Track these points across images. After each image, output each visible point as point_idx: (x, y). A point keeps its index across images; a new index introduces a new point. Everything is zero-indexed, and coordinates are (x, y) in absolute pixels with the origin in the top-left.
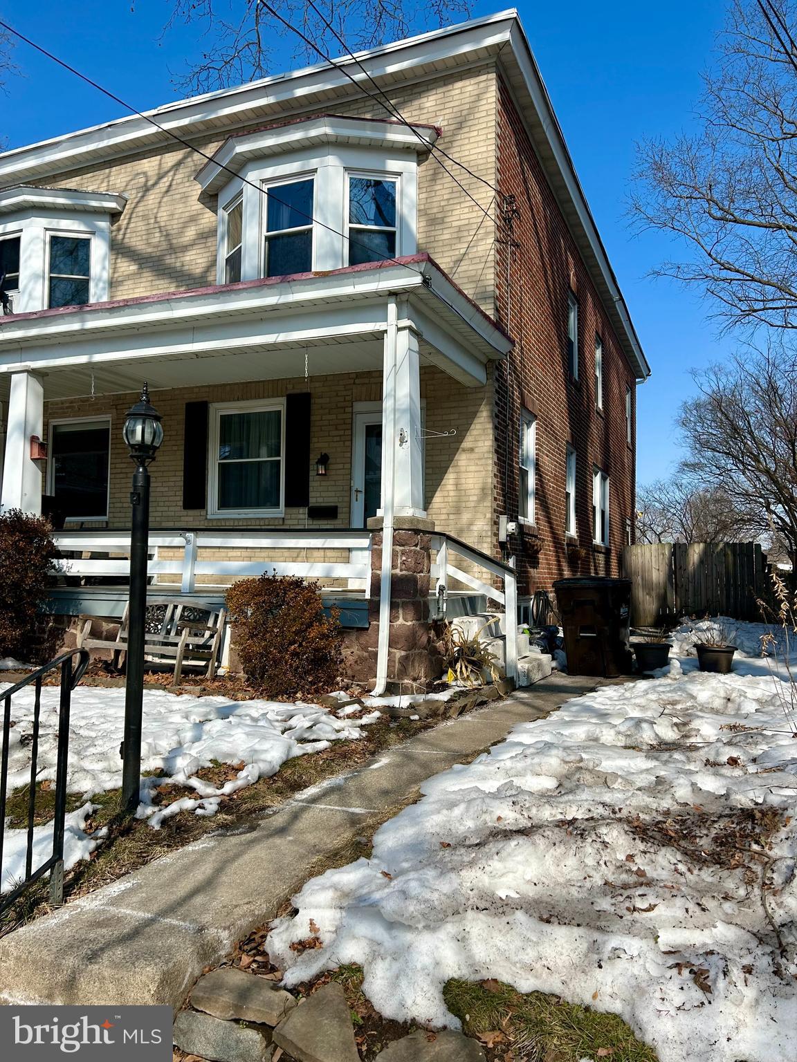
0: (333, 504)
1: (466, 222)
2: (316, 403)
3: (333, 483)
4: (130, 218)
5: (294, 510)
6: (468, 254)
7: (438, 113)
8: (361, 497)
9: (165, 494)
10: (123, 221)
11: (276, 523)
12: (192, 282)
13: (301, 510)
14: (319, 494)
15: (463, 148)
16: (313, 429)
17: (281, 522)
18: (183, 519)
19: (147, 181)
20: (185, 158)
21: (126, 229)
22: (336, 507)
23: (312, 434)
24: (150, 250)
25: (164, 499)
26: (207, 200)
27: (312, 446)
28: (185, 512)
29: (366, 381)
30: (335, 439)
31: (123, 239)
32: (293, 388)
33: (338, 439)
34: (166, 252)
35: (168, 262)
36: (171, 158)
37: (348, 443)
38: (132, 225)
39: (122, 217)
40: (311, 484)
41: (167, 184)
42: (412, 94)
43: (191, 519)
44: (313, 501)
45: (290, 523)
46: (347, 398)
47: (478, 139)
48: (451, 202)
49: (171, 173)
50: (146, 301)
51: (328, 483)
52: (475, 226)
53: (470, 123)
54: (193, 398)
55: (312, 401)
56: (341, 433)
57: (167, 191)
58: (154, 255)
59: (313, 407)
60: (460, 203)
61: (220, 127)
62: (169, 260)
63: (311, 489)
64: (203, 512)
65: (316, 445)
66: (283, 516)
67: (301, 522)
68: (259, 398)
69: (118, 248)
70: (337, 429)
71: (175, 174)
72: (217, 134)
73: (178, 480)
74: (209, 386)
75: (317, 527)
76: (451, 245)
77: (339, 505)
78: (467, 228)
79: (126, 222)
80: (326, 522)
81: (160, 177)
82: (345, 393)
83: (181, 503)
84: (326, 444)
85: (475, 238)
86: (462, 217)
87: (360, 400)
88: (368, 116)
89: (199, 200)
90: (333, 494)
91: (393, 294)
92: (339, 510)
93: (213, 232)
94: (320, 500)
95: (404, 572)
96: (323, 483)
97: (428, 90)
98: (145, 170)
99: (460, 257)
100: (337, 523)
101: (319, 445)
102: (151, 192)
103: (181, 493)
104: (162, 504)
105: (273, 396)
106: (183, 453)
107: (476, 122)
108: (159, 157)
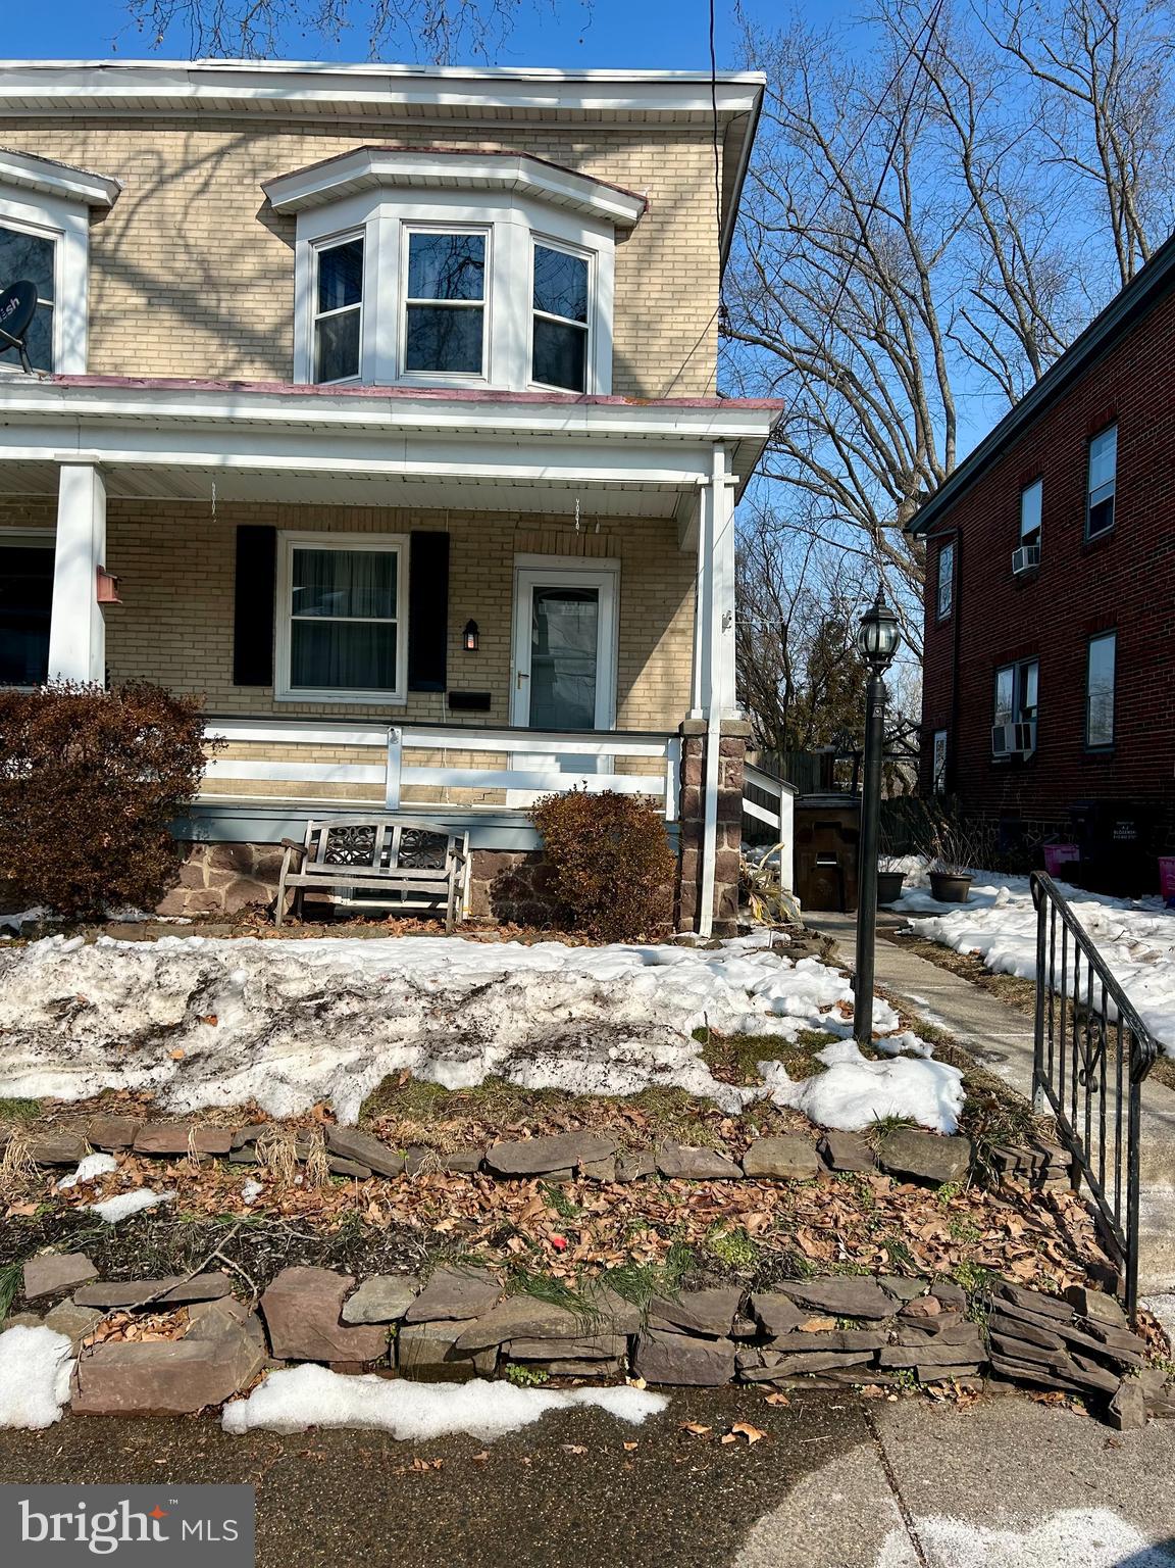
0: (484, 691)
1: (680, 334)
2: (456, 550)
3: (484, 662)
4: (129, 220)
5: (423, 696)
6: (682, 377)
7: (644, 180)
8: (526, 684)
9: (198, 660)
10: (114, 220)
11: (395, 712)
12: (247, 342)
13: (434, 697)
14: (461, 675)
15: (678, 235)
16: (452, 584)
17: (402, 713)
18: (231, 699)
19: (161, 167)
20: (232, 146)
21: (122, 236)
22: (489, 695)
23: (451, 592)
24: (170, 278)
25: (198, 668)
26: (275, 221)
27: (450, 608)
28: (236, 690)
29: (536, 526)
30: (488, 601)
31: (116, 250)
32: (422, 523)
33: (492, 601)
34: (198, 288)
35: (204, 303)
36: (208, 141)
37: (505, 609)
38: (132, 232)
39: (111, 215)
40: (449, 661)
41: (201, 180)
42: (606, 144)
43: (248, 700)
44: (451, 685)
45: (414, 714)
46: (505, 546)
47: (698, 227)
48: (661, 303)
49: (208, 165)
50: (351, 393)
51: (475, 662)
52: (692, 342)
53: (689, 204)
54: (250, 519)
55: (452, 545)
56: (498, 593)
57: (201, 191)
58: (175, 287)
59: (453, 553)
60: (673, 307)
61: (299, 114)
62: (207, 300)
63: (449, 668)
64: (267, 691)
65: (457, 607)
66: (403, 702)
67: (433, 713)
68: (365, 530)
69: (102, 261)
70: (489, 588)
71: (214, 168)
72: (290, 123)
73: (224, 640)
74: (279, 505)
75: (459, 722)
76: (660, 361)
77: (492, 692)
78: (681, 342)
79: (121, 224)
80: (472, 715)
81: (187, 167)
82: (502, 539)
83: (229, 676)
84: (473, 608)
85: (692, 358)
86: (675, 326)
87: (527, 552)
88: (544, 157)
89: (257, 217)
90: (484, 677)
91: (721, 440)
92: (493, 700)
93: (287, 272)
94: (463, 684)
95: (730, 789)
96: (468, 661)
97: (629, 144)
98: (160, 148)
99: (672, 379)
100: (489, 718)
101: (460, 608)
102: (169, 186)
103: (230, 660)
104: (194, 675)
105: (388, 531)
106: (232, 600)
107: (695, 204)
108: (183, 134)
